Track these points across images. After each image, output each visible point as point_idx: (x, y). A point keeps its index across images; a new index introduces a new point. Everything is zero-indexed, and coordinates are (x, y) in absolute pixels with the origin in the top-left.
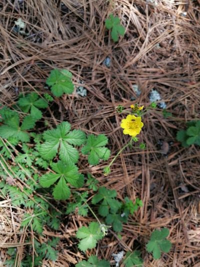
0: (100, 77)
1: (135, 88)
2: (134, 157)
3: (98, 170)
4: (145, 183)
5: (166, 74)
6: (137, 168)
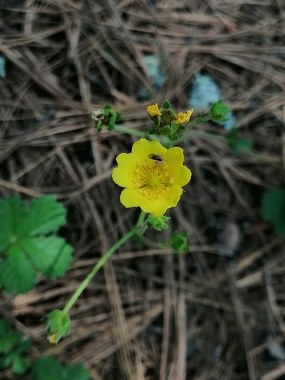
0: (50, 25)
1: (151, 65)
2: (142, 265)
3: (34, 304)
4: (174, 339)
5: (236, 33)
6: (151, 295)
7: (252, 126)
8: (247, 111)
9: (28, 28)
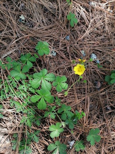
0: (64, 46)
1: (83, 52)
2: (81, 89)
3: (61, 96)
4: (87, 104)
5: (100, 44)
6: (83, 95)
7: (103, 63)
8: (102, 60)
9: (60, 47)
